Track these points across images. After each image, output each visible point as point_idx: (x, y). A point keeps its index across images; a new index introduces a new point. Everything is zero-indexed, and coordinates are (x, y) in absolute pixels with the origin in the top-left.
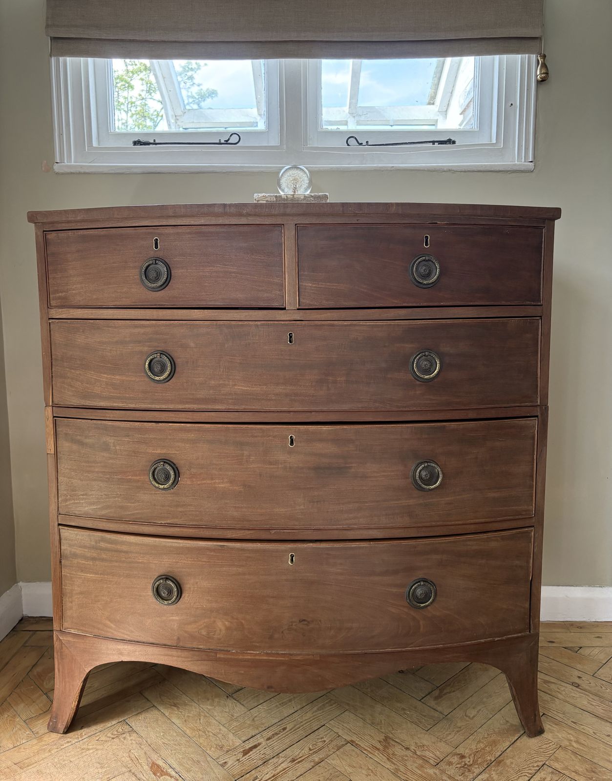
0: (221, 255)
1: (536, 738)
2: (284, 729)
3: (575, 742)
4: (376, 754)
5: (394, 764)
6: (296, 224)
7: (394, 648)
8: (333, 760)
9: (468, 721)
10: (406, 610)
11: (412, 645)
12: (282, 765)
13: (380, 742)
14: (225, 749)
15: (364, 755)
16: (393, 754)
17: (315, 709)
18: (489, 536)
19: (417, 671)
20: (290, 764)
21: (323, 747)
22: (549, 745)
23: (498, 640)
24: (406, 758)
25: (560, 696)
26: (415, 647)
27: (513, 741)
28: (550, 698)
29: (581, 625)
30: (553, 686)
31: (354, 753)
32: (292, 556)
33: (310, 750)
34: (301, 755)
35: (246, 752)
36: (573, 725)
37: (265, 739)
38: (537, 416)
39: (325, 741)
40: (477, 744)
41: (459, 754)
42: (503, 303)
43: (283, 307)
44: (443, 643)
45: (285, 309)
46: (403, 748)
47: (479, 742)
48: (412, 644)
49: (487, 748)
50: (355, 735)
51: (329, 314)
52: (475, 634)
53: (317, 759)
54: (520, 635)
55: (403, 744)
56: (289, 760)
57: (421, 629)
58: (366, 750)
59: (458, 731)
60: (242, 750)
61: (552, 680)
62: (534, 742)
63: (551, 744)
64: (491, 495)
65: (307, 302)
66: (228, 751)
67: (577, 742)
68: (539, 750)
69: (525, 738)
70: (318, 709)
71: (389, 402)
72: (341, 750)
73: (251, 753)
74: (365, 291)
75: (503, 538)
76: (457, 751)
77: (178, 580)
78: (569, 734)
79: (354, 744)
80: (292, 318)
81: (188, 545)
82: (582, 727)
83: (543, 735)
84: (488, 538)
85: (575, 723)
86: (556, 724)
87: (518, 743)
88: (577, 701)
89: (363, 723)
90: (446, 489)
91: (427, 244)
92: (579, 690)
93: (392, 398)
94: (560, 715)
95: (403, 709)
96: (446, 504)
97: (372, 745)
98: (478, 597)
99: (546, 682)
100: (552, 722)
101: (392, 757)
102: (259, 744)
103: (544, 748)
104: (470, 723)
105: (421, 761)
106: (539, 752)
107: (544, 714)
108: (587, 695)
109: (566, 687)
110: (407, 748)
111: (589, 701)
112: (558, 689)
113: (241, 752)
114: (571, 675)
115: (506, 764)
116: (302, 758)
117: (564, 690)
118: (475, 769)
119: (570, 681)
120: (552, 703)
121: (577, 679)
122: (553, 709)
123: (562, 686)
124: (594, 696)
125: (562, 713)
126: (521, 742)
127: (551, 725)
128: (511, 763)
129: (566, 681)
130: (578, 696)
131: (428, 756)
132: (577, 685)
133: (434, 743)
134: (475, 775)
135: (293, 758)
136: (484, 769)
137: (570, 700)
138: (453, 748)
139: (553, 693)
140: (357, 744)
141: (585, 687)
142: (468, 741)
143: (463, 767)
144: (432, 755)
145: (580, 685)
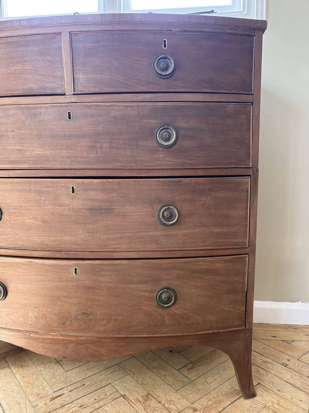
0: (21, 57)
1: (250, 399)
2: (83, 385)
3: (276, 404)
4: (137, 405)
6: (70, 32)
7: (148, 334)
8: (108, 407)
9: (206, 385)
10: (155, 309)
11: (159, 333)
12: (73, 409)
13: (143, 396)
14: (40, 396)
15: (129, 405)
16: (149, 406)
17: (108, 373)
18: (214, 259)
19: (182, 351)
20: (78, 409)
21: (104, 398)
22: (257, 405)
23: (221, 332)
24: (156, 409)
25: (273, 372)
26: (162, 334)
27: (234, 401)
28: (266, 373)
29: (296, 327)
30: (269, 365)
31: (123, 404)
32: (76, 269)
33: (95, 399)
34: (87, 403)
35: (52, 399)
36: (278, 392)
37: (69, 391)
38: (250, 176)
39: (107, 394)
40: (208, 402)
41: (193, 408)
42: (223, 91)
43: (63, 93)
44: (182, 332)
45: (64, 95)
46: (157, 402)
47: (210, 400)
48: (160, 332)
49: (214, 405)
50: (128, 391)
51: (95, 98)
52: (205, 327)
53: (97, 406)
54: (238, 328)
55: (158, 399)
56: (79, 406)
57: (166, 323)
58: (131, 402)
59: (197, 392)
60: (50, 397)
61: (270, 361)
62: (247, 403)
63: (259, 405)
64: (216, 230)
65: (80, 89)
66: (41, 397)
67: (278, 404)
68: (250, 408)
69: (242, 399)
70: (110, 373)
71: (140, 163)
72: (115, 401)
73: (56, 399)
74: (121, 80)
75: (225, 261)
76: (193, 406)
77: (5, 284)
78: (273, 398)
79: (125, 397)
80: (69, 101)
81: (10, 261)
82: (284, 393)
83: (255, 398)
84: (214, 260)
85: (279, 391)
86: (266, 391)
87: (236, 403)
88: (283, 375)
89: (136, 383)
90: (182, 225)
91: (165, 46)
92: (286, 368)
93: (142, 160)
94: (270, 385)
95: (165, 376)
96: (183, 235)
97: (137, 398)
98: (207, 302)
99: (265, 362)
100: (263, 389)
101: (147, 407)
102: (63, 394)
103: (254, 407)
104: (207, 387)
105: (166, 411)
106: (250, 410)
107: (259, 383)
108: (292, 372)
109: (278, 366)
110: (160, 402)
111: (292, 376)
112: (273, 367)
113: (50, 399)
114: (283, 359)
116: (88, 405)
117: (276, 368)
119: (282, 362)
120: (266, 376)
121: (287, 361)
122: (266, 380)
123: (275, 365)
124: (296, 373)
125: (271, 383)
126: (238, 402)
127: (262, 391)
129: (278, 362)
130: (285, 372)
131: (172, 408)
132: (285, 365)
133: (179, 399)
135: (81, 405)
137: (279, 375)
138: (190, 403)
139: (269, 370)
140: (127, 397)
141: (291, 366)
142: (202, 399)
144: (175, 408)
145: (288, 365)
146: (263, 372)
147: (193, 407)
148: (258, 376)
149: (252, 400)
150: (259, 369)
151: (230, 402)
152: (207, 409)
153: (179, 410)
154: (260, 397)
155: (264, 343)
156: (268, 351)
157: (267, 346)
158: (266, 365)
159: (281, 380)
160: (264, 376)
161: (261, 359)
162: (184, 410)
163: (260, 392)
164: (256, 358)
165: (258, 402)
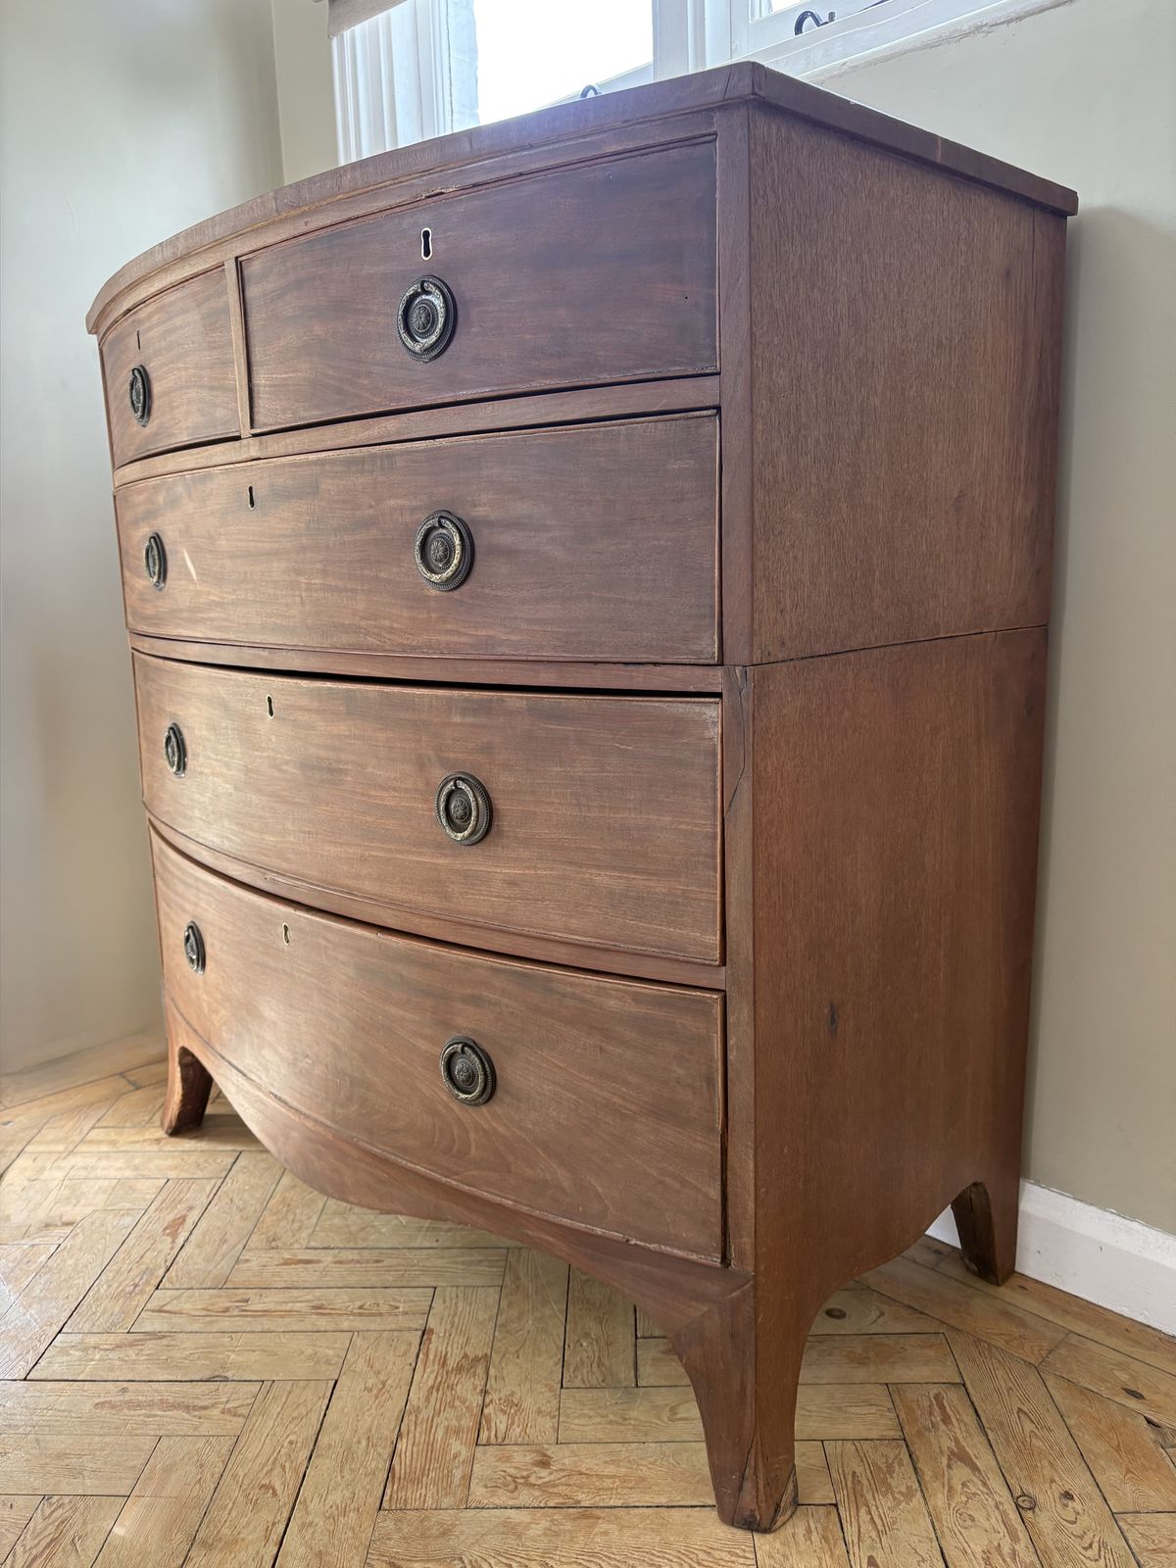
1: (734, 1530)
2: (377, 1261)
4: (428, 1370)
5: (428, 1399)
6: (237, 258)
8: (364, 1339)
9: (663, 1422)
10: (443, 1096)
11: (456, 1177)
12: (300, 1304)
13: (465, 1357)
14: (274, 1244)
15: (412, 1360)
16: (451, 1387)
17: (461, 1259)
18: (602, 984)
20: (307, 1309)
21: (381, 1315)
22: (733, 1559)
23: (639, 1246)
24: (457, 1403)
25: (940, 1499)
26: (463, 1183)
27: (683, 1504)
28: (909, 1487)
31: (403, 1348)
32: (286, 929)
33: (361, 1307)
34: (339, 1306)
35: (288, 1262)
37: (336, 1259)
38: (719, 695)
39: (397, 1308)
40: (605, 1462)
41: (545, 1455)
43: (237, 434)
44: (513, 1198)
45: (238, 438)
46: (480, 1388)
47: (616, 1462)
48: (457, 1174)
49: (609, 1481)
50: (449, 1326)
51: (288, 442)
52: (581, 1209)
53: (346, 1325)
55: (492, 1381)
56: (314, 1303)
57: (473, 1150)
58: (427, 1355)
59: (611, 1422)
60: (288, 1257)
62: (716, 1534)
64: (603, 879)
65: (265, 421)
66: (272, 1248)
68: (696, 1551)
69: (715, 1514)
70: (463, 1263)
71: (388, 636)
72: (397, 1334)
73: (293, 1266)
74: (332, 382)
75: (637, 998)
76: (552, 1451)
77: (201, 933)
79: (425, 1337)
80: (245, 456)
84: (599, 987)
86: (825, 1538)
87: (680, 1514)
88: (963, 1531)
89: (490, 1317)
90: (503, 848)
91: (427, 253)
92: (1014, 1516)
93: (392, 628)
94: (866, 1527)
95: (587, 1335)
96: (504, 881)
97: (446, 1354)
98: (584, 1125)
99: (961, 1456)
100: (825, 1529)
101: (441, 1388)
102: (318, 1262)
103: (714, 1558)
104: (657, 1424)
105: (471, 1424)
106: (692, 1556)
107: (836, 1505)
108: (1014, 1538)
109: (990, 1493)
110: (485, 1392)
111: (993, 1551)
112: (964, 1485)
113: (283, 1258)
114: (1053, 1481)
115: (592, 1526)
116: (333, 1312)
117: (975, 1494)
118: (525, 1496)
119: (1029, 1489)
120: (895, 1498)
121: (1057, 1495)
122: (873, 1509)
123: (985, 1484)
124: (1032, 1550)
125: (880, 1528)
126: (689, 1516)
127: (809, 1531)
128: (606, 1533)
129: (1011, 1482)
130: (987, 1526)
131: (493, 1424)
132: (1025, 1505)
133: (539, 1412)
134: (511, 1503)
135: (322, 1304)
136: (542, 1505)
137: (948, 1520)
138: (553, 1440)
139: (934, 1486)
140: (430, 1340)
141: (1044, 1521)
142: (599, 1448)
143: (514, 1478)
144: (502, 1427)
145: (1036, 1510)
146: (903, 1479)
147: (548, 1453)
148: (865, 1482)
149: (741, 1535)
150: (901, 1464)
151: (663, 1501)
152: (575, 1479)
153: (504, 1440)
154: (778, 1545)
155: (1056, 1398)
156: (1028, 1427)
157: (1053, 1410)
158: (949, 1466)
159: (931, 1540)
160: (885, 1495)
161: (956, 1440)
162: (516, 1448)
163: (801, 1531)
164: (942, 1427)
165: (751, 1552)
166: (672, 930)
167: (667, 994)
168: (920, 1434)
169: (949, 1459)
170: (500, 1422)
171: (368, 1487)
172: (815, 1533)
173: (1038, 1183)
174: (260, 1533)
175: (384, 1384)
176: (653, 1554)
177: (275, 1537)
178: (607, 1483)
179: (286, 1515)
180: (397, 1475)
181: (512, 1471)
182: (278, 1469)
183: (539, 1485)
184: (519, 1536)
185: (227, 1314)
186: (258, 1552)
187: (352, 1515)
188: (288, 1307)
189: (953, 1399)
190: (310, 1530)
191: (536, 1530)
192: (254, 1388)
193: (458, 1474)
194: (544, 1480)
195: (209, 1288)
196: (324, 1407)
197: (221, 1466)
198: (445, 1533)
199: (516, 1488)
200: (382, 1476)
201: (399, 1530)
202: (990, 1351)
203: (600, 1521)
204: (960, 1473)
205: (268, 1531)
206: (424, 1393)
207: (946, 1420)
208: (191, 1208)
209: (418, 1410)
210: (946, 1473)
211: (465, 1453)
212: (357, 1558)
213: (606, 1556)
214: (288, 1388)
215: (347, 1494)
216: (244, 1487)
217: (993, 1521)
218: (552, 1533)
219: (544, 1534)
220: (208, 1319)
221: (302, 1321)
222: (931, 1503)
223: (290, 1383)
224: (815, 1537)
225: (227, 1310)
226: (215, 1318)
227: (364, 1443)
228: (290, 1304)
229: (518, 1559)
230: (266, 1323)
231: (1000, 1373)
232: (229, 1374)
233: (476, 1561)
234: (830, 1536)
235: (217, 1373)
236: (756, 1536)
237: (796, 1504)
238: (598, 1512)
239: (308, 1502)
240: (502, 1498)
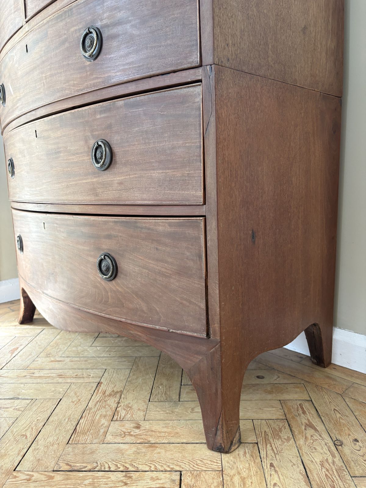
1: (213, 452)
2: (86, 361)
3: (241, 477)
4: (98, 396)
5: (95, 405)
9: (188, 413)
10: (99, 280)
11: (104, 312)
12: (53, 374)
13: (113, 391)
14: (49, 356)
15: (92, 392)
16: (105, 401)
17: (117, 360)
20: (56, 376)
21: (84, 378)
22: (212, 463)
23: (172, 332)
24: (107, 406)
25: (301, 441)
26: (107, 314)
28: (288, 437)
31: (90, 388)
32: (44, 223)
33: (76, 375)
34: (67, 375)
36: (267, 466)
37: (71, 360)
38: (201, 81)
39: (90, 375)
40: (163, 427)
41: (139, 424)
47: (167, 427)
48: (104, 311)
50: (109, 381)
52: (150, 319)
53: (69, 381)
55: (122, 399)
56: (59, 374)
57: (110, 300)
58: (98, 390)
60: (54, 360)
67: (243, 479)
68: (196, 460)
72: (89, 384)
73: (54, 363)
75: (170, 224)
76: (141, 423)
77: (21, 239)
78: (249, 469)
82: (274, 472)
85: (272, 465)
87: (191, 446)
88: (311, 453)
89: (125, 378)
90: (117, 168)
92: (333, 448)
94: (270, 452)
95: (162, 384)
96: (118, 183)
97: (106, 390)
98: (151, 282)
99: (310, 425)
100: (252, 452)
101: (101, 401)
102: (64, 361)
103: (204, 463)
104: (185, 414)
105: (111, 414)
106: (194, 462)
107: (257, 443)
108: (333, 456)
109: (323, 439)
110: (119, 403)
111: (324, 461)
112: (312, 436)
113: (51, 360)
114: (349, 435)
115: (155, 450)
116: (65, 377)
117: (316, 440)
118: (128, 439)
119: (339, 437)
120: (282, 441)
121: (351, 440)
122: (273, 445)
123: (320, 436)
124: (341, 461)
125: (276, 452)
126: (195, 447)
127: (245, 453)
128: (159, 453)
129: (332, 435)
130: (322, 451)
131: (120, 414)
132: (338, 444)
133: (139, 409)
134: (122, 441)
135: (62, 374)
136: (134, 442)
137: (305, 449)
138: (143, 419)
139: (299, 436)
140: (100, 386)
141: (346, 450)
142: (161, 422)
143: (124, 433)
144: (123, 415)
145: (343, 446)
146: (286, 434)
147: (140, 424)
148: (270, 435)
149: (216, 454)
150: (285, 428)
151: (185, 441)
152: (150, 433)
153: (123, 419)
154: (231, 458)
155: (349, 405)
156: (338, 415)
157: (349, 410)
158: (305, 429)
159: (298, 457)
160: (278, 439)
161: (308, 420)
162: (127, 422)
163: (241, 453)
164: (302, 415)
165: (220, 461)
166: (184, 192)
167: (182, 221)
168: (293, 418)
169: (305, 426)
170: (122, 413)
171: (65, 436)
172: (248, 454)
173: (340, 328)
174: (16, 452)
175: (79, 400)
176: (178, 461)
177: (22, 453)
178: (163, 434)
179: (29, 445)
180: (77, 431)
181: (124, 430)
182: (30, 429)
183: (134, 435)
184: (123, 454)
185: (25, 377)
186: (13, 459)
187: (56, 446)
188: (49, 375)
189: (306, 405)
190: (37, 451)
191: (130, 452)
192: (28, 401)
193: (102, 431)
194: (137, 433)
195: (21, 369)
196: (54, 408)
197: (8, 428)
198: (92, 453)
199: (125, 436)
200: (71, 432)
201: (73, 451)
202: (322, 389)
203: (157, 448)
204: (310, 432)
205: (20, 451)
206: (95, 403)
207: (304, 412)
208: (21, 345)
209: (91, 409)
210: (304, 432)
211: (106, 424)
212: (54, 462)
213: (158, 462)
214: (42, 401)
215: (56, 438)
216: (15, 435)
217: (324, 450)
218: (137, 453)
219: (133, 453)
220: (18, 379)
221: (53, 380)
222: (298, 443)
223: (43, 400)
224: (248, 455)
225: (26, 376)
226: (20, 379)
227: (67, 420)
228: (50, 374)
229: (121, 463)
230: (39, 380)
231: (326, 397)
232: (20, 397)
233: (103, 463)
234: (254, 455)
235: (15, 396)
236: (223, 454)
237: (240, 442)
238: (157, 445)
239: (39, 441)
240: (119, 440)
